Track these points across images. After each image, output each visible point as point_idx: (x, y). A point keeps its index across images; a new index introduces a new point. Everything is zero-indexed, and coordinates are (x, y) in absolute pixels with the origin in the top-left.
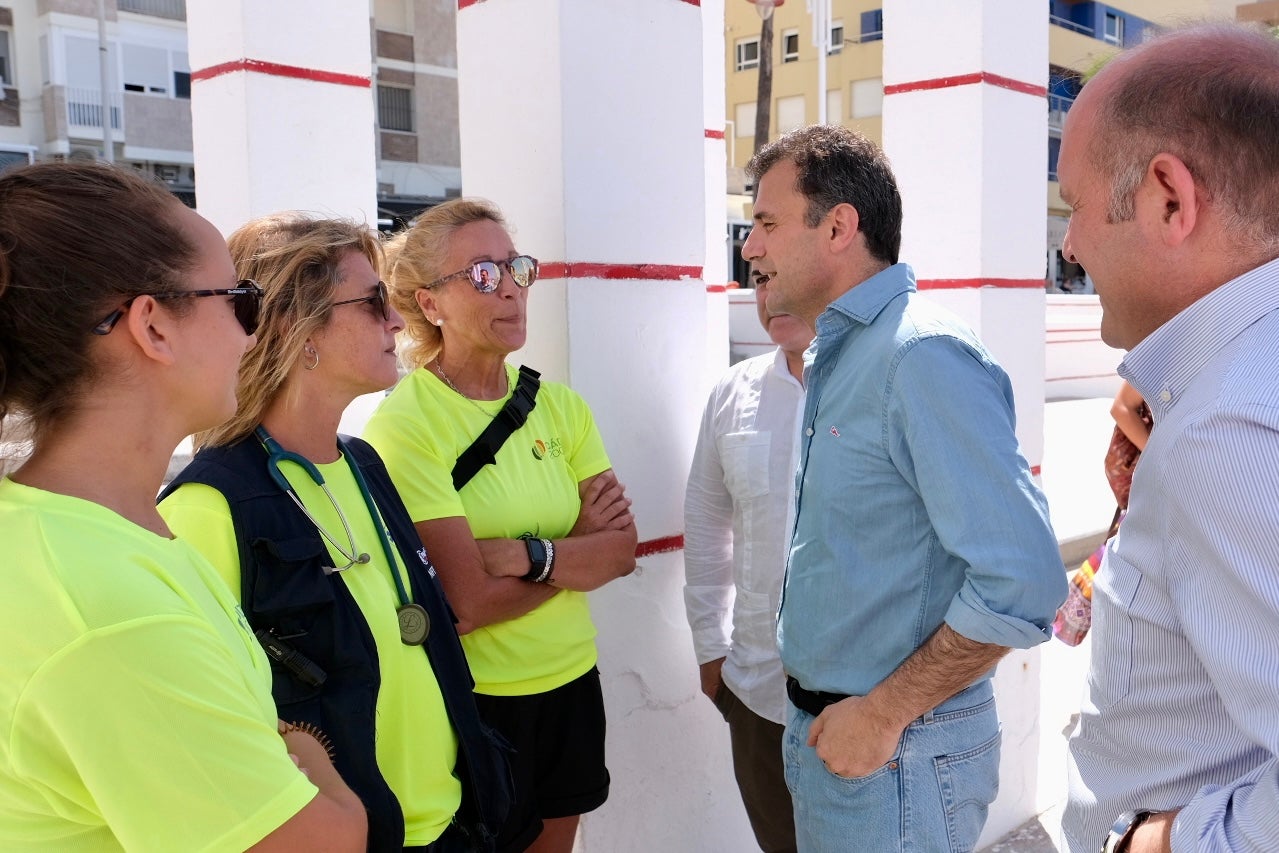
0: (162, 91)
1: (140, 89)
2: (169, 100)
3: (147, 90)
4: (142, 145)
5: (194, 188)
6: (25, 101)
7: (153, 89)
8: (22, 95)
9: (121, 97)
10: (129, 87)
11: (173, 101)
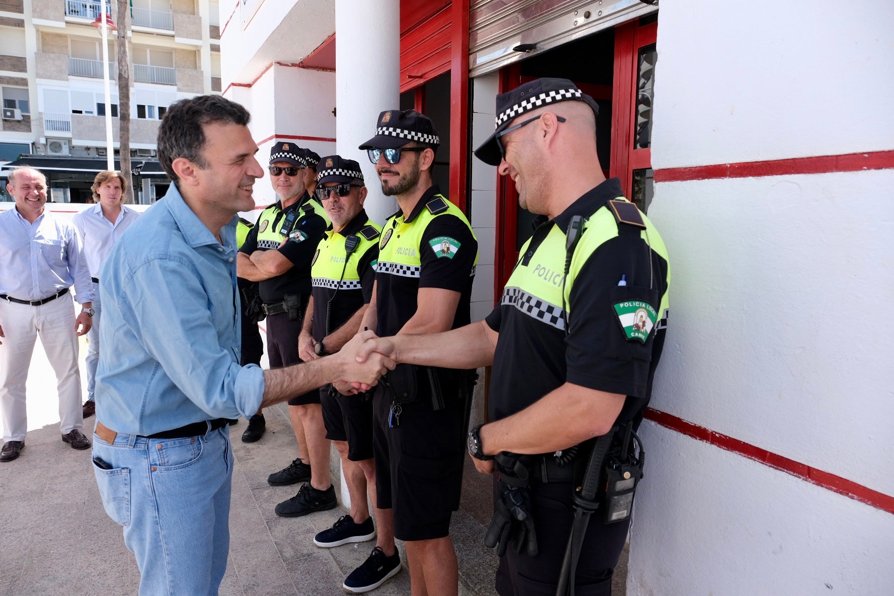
0: (92, 113)
1: (80, 112)
2: (93, 117)
3: (83, 112)
4: (80, 139)
5: (107, 159)
6: (33, 120)
7: (86, 112)
8: (32, 118)
9: (70, 117)
10: (74, 112)
11: (95, 117)
